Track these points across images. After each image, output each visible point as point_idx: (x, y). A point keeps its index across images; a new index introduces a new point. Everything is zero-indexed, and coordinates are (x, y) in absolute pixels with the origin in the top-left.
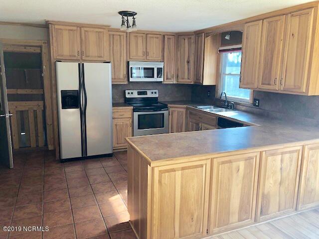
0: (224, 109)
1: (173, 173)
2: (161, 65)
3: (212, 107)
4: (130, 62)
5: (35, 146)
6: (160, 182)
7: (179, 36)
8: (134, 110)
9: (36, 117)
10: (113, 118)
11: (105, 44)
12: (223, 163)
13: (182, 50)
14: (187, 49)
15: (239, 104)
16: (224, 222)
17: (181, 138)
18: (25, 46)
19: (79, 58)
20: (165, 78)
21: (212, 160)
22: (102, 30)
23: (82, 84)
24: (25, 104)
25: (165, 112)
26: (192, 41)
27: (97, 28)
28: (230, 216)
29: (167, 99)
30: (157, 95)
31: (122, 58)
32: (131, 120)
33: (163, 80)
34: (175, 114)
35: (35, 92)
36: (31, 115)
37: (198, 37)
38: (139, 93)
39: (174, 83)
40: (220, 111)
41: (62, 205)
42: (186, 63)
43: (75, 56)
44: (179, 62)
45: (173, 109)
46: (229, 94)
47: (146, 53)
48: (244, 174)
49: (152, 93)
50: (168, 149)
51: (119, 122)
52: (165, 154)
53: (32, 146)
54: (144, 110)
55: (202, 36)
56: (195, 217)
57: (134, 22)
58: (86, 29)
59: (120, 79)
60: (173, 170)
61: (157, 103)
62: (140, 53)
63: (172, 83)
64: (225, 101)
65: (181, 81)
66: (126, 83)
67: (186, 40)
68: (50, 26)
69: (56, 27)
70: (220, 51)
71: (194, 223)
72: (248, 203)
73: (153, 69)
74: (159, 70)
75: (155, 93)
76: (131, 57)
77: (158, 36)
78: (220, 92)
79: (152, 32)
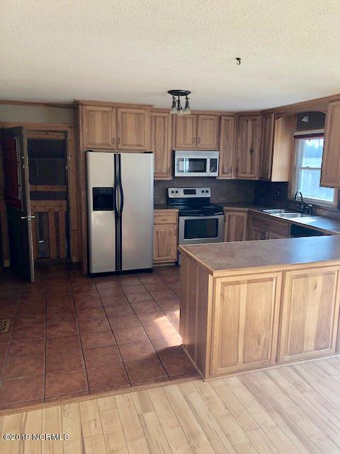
0: (299, 214)
1: (237, 286)
2: (215, 155)
3: (283, 211)
4: (176, 152)
5: (55, 257)
6: (222, 295)
7: (241, 117)
8: (180, 214)
9: (57, 221)
10: (154, 224)
11: (146, 128)
12: (298, 277)
13: (244, 136)
14: (250, 134)
15: (319, 207)
16: (297, 349)
17: (245, 248)
18: (47, 132)
19: (114, 146)
20: (221, 173)
21: (284, 272)
22: (143, 111)
23: (118, 180)
24: (44, 204)
25: (220, 218)
26: (258, 123)
27: (136, 108)
28: (305, 343)
29: (222, 199)
30: (208, 195)
31: (166, 146)
32: (176, 227)
33: (217, 175)
34: (233, 220)
35: (56, 189)
36: (52, 218)
37: (266, 118)
38: (186, 192)
39: (233, 178)
40: (294, 216)
41: (100, 324)
42: (248, 152)
43: (109, 145)
44: (239, 151)
45: (231, 213)
46: (306, 194)
47: (197, 140)
48: (323, 292)
49: (203, 192)
50: (232, 259)
51: (161, 229)
52: (228, 264)
53: (51, 257)
54: (192, 214)
55: (271, 117)
56: (262, 340)
57: (187, 104)
58: (123, 110)
59: (162, 173)
60: (238, 283)
61: (209, 204)
62: (189, 141)
63: (229, 178)
64: (300, 203)
65: (242, 176)
66: (170, 179)
67: (250, 122)
68: (80, 107)
69: (88, 108)
70: (295, 137)
71: (261, 347)
72: (328, 328)
73: (205, 160)
74: (214, 162)
75: (207, 192)
76: (177, 146)
77: (213, 117)
78: (294, 192)
79: (205, 111)
